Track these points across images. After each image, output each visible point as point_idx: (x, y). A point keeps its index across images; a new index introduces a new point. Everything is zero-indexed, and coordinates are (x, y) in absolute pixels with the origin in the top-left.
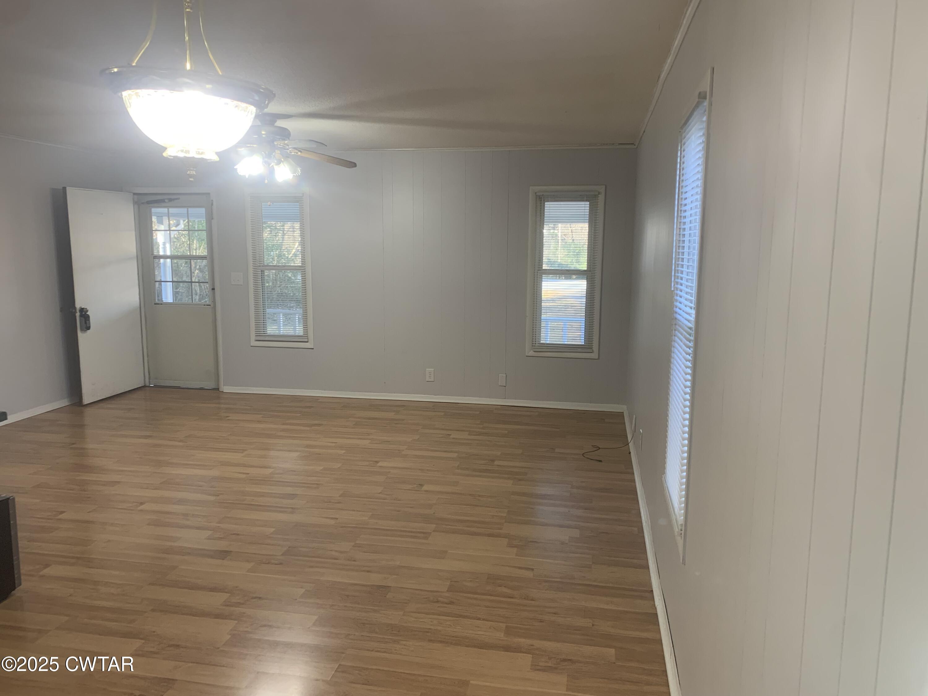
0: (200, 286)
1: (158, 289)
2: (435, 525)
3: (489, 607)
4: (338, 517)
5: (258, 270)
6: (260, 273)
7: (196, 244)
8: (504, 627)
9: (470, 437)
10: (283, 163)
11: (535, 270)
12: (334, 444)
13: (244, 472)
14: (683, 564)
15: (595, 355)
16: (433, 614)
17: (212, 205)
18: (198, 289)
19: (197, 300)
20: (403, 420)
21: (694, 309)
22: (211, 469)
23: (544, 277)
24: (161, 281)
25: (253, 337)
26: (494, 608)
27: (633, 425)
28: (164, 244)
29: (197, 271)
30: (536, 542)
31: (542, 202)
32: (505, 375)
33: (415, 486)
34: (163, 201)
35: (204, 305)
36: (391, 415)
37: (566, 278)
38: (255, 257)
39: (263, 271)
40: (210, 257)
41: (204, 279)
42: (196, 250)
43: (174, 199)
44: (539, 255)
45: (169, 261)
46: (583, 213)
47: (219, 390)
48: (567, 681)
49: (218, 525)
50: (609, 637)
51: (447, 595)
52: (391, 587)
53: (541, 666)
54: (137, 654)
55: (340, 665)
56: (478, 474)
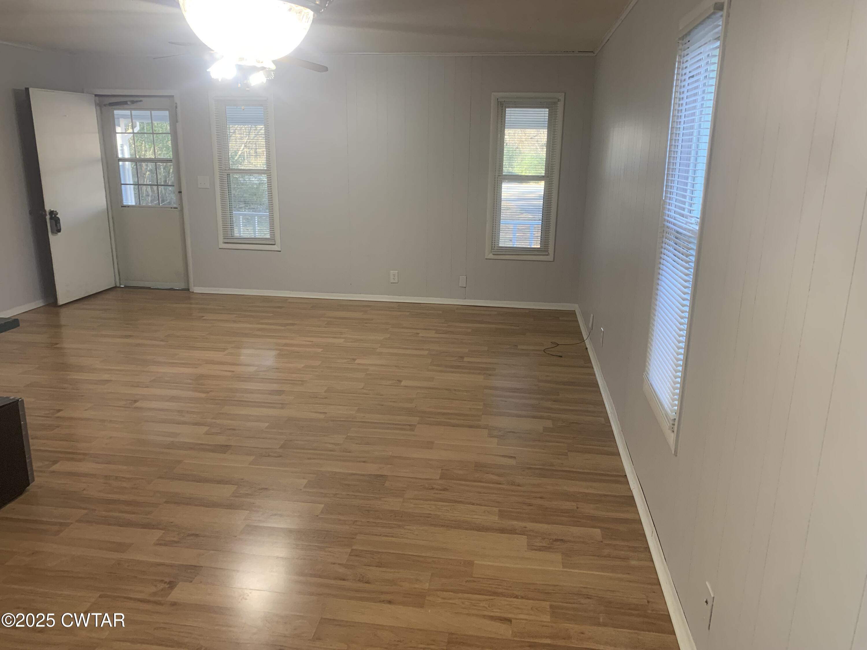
2: (418, 418)
3: (480, 493)
4: (326, 412)
5: (224, 174)
6: (226, 176)
8: (498, 511)
9: (437, 335)
11: (495, 175)
12: (310, 343)
13: (229, 369)
14: (674, 455)
15: (550, 258)
16: (431, 500)
17: (176, 107)
20: (372, 319)
22: (196, 368)
23: (504, 182)
25: (221, 239)
26: (485, 493)
27: (590, 324)
28: (122, 146)
30: (513, 432)
31: (504, 108)
32: (465, 277)
33: (394, 381)
34: (125, 103)
35: (172, 208)
36: (358, 315)
38: (221, 161)
39: (229, 175)
40: (176, 160)
41: (170, 182)
42: (161, 154)
43: (137, 101)
44: (500, 162)
45: (128, 163)
46: (543, 120)
47: (189, 291)
48: (562, 559)
49: (214, 421)
50: (593, 518)
51: (440, 482)
52: (387, 476)
53: (536, 546)
54: (159, 543)
55: (352, 550)
56: (451, 370)
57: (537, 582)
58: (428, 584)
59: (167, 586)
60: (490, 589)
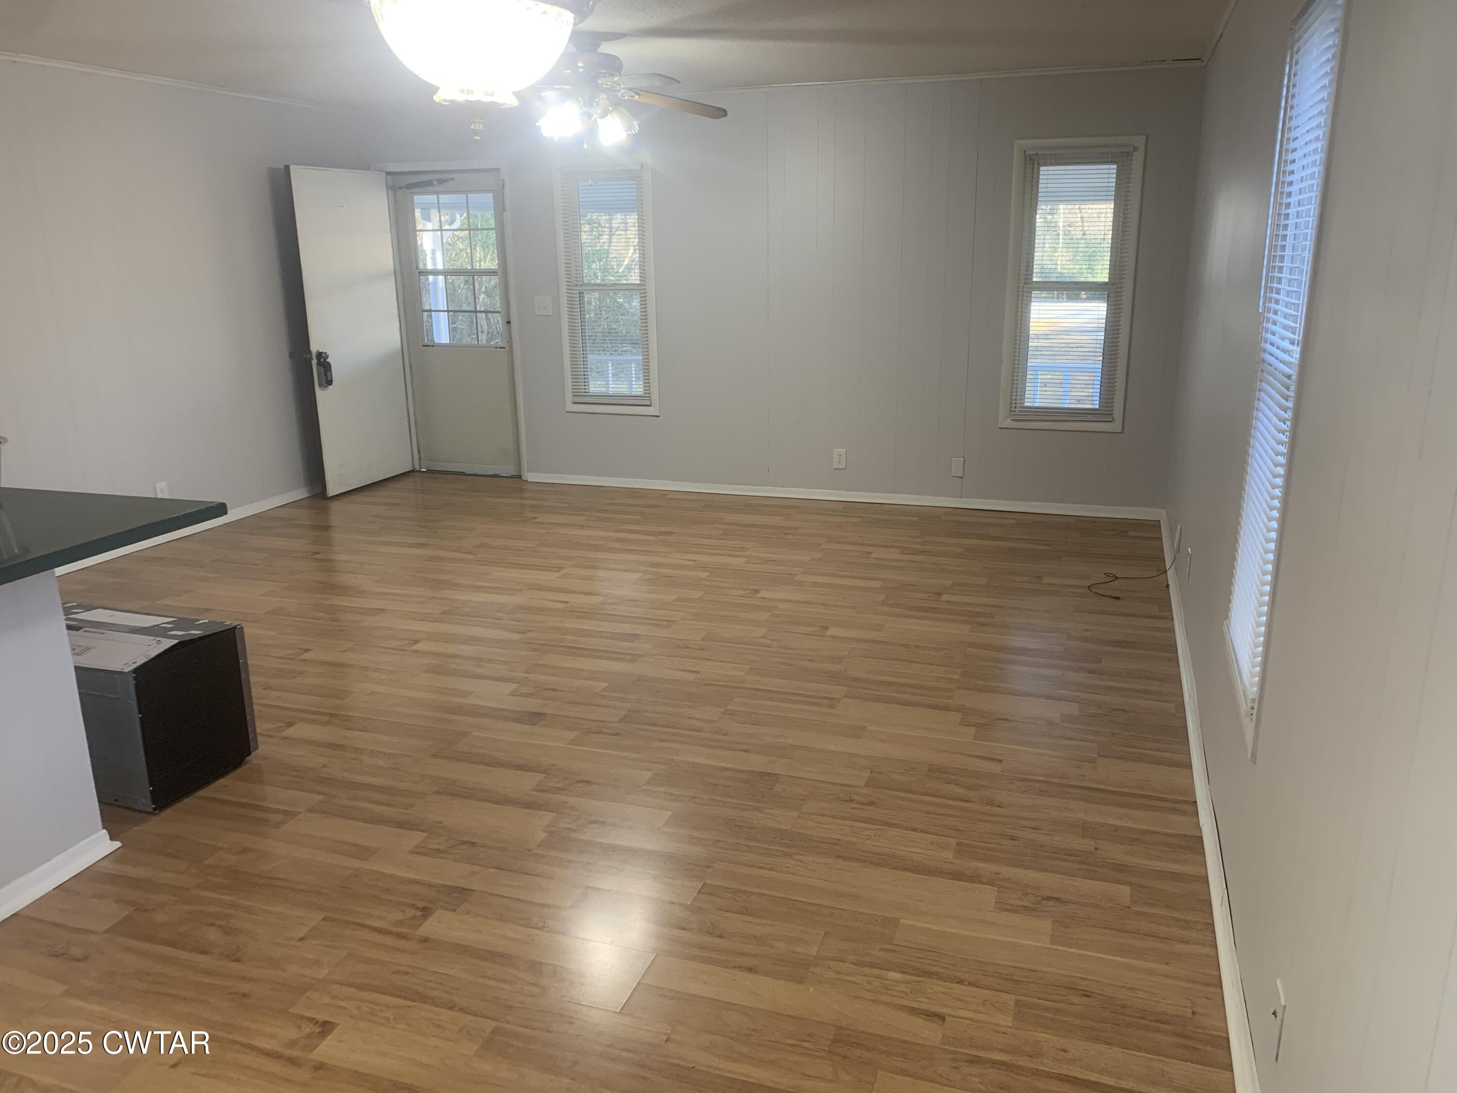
0: (487, 319)
1: (427, 324)
2: (846, 688)
3: (930, 813)
4: (699, 670)
5: (575, 292)
6: (578, 296)
7: (480, 253)
8: (955, 844)
9: (902, 557)
10: (611, 114)
11: (1019, 283)
12: (691, 563)
13: (561, 599)
14: (1252, 760)
15: (1116, 427)
16: (844, 818)
17: (503, 188)
18: (485, 324)
19: (484, 341)
20: (797, 529)
21: (1298, 344)
22: (513, 595)
23: (1035, 293)
24: (430, 311)
25: (569, 398)
26: (939, 815)
27: (1176, 542)
28: (433, 252)
29: (482, 296)
30: (1007, 720)
31: (1036, 166)
32: (963, 459)
33: (816, 628)
34: (429, 183)
35: (496, 348)
36: (776, 521)
37: (1070, 299)
38: (570, 271)
39: (583, 293)
40: (503, 271)
41: (494, 309)
42: (480, 261)
43: (446, 181)
44: (1028, 258)
45: (441, 278)
46: (1106, 185)
47: (521, 478)
48: (1052, 929)
49: (526, 675)
50: (1121, 868)
51: (865, 791)
52: (779, 775)
53: (1011, 905)
54: (418, 851)
55: (705, 884)
56: (915, 613)
57: (1002, 963)
58: (816, 948)
59: (419, 914)
60: (918, 965)
